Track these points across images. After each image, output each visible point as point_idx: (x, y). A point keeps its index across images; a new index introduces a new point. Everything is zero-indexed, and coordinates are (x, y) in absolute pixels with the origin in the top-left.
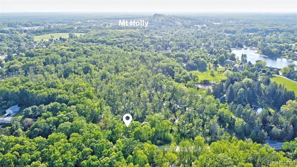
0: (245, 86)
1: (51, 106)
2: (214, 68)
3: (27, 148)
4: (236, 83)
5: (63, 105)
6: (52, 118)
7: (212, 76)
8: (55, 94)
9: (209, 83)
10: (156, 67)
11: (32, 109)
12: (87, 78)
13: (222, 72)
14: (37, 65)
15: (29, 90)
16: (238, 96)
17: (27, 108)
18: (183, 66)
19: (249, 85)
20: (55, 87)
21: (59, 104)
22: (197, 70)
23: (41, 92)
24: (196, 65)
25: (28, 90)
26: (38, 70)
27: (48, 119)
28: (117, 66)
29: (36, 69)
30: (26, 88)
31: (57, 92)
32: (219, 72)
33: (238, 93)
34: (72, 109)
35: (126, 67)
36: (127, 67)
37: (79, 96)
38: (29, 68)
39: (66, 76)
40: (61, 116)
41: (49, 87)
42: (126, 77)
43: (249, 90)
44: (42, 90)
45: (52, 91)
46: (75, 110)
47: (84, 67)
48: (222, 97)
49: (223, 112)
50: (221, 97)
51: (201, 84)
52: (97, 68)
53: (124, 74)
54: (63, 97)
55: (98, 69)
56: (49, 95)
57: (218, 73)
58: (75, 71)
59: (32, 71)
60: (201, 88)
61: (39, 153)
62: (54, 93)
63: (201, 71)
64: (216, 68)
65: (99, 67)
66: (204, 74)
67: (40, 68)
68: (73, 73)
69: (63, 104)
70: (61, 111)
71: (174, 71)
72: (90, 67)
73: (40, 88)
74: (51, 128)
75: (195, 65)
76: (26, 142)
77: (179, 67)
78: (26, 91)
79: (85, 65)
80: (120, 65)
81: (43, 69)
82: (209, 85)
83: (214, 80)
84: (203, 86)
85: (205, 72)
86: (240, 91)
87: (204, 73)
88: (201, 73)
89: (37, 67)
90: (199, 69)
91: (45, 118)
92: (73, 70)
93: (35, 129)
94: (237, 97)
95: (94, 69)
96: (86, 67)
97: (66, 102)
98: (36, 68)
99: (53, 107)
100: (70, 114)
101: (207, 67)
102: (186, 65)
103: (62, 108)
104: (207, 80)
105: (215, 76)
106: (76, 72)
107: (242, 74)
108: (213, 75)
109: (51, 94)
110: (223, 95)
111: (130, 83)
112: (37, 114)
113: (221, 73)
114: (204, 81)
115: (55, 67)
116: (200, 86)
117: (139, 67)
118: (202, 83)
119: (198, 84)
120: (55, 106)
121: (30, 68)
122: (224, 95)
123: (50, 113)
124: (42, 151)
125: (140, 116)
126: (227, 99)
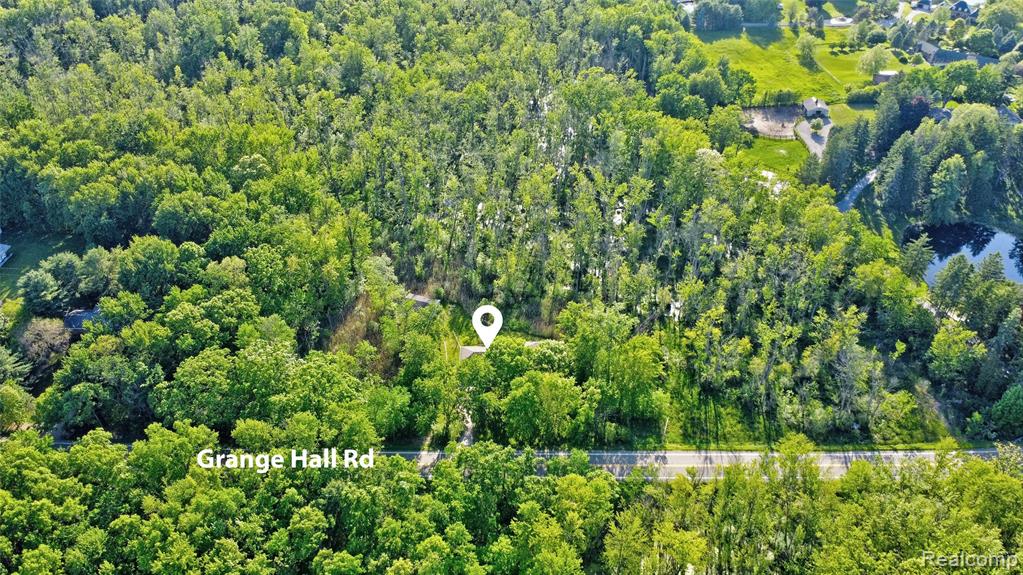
0: (970, 146)
1: (137, 261)
2: (813, 25)
3: (45, 517)
4: (927, 124)
5: (187, 250)
6: (143, 331)
7: (806, 70)
8: (150, 187)
9: (795, 105)
10: (573, 29)
11: (56, 273)
12: (283, 81)
13: (847, 49)
14: (67, 17)
15: (37, 167)
16: (934, 190)
17: (32, 273)
18: (683, 16)
19: (982, 137)
20: (148, 149)
21: (167, 245)
22: (744, 36)
23: (87, 179)
24: (737, 10)
25: (31, 166)
26: (74, 41)
27: (125, 332)
28: (405, 17)
29: (65, 37)
30: (24, 157)
31: (157, 178)
32: (836, 50)
33: (935, 175)
34: (227, 277)
35: (443, 27)
36: (447, 23)
37: (253, 205)
38: (31, 34)
39: (193, 72)
40: (180, 317)
41: (122, 148)
42: (449, 82)
43: (985, 161)
44: (94, 167)
45: (135, 172)
46: (243, 278)
47: (264, 25)
48: (859, 187)
49: (879, 281)
50: (854, 183)
51: (762, 107)
52: (322, 25)
53: (440, 68)
54: (186, 208)
55: (324, 32)
56: (125, 195)
57: (833, 53)
58: (227, 44)
59: (46, 45)
60: (765, 130)
61: (98, 535)
62: (144, 184)
63: (758, 38)
64: (820, 25)
65: (329, 20)
66: (773, 57)
67: (83, 29)
68: (222, 54)
69: (186, 245)
70: (184, 286)
71: (651, 48)
72: (292, 26)
73: (82, 158)
74: (145, 382)
75: (732, 11)
76: (36, 475)
77: (670, 28)
78: (25, 170)
79: (270, 14)
80: (418, 17)
81: (93, 33)
82: (797, 115)
83: (817, 87)
84: (771, 123)
85: (777, 44)
86: (948, 169)
87: (773, 48)
88: (757, 47)
89: (68, 25)
90: (750, 32)
91: (116, 324)
92: (219, 39)
93: (76, 389)
94: (927, 192)
95: (311, 34)
96: (272, 22)
97: (200, 232)
98: (62, 32)
99: (145, 266)
100: (220, 304)
101: (780, 18)
102: (697, 12)
103: (185, 266)
104: (789, 95)
105: (820, 65)
106: (236, 48)
107: (948, 73)
108: (808, 62)
109: (131, 189)
110: (864, 174)
111: (468, 121)
112: (82, 285)
113: (845, 53)
114: (779, 96)
115: (143, 26)
116: (759, 122)
117: (502, 28)
118: (769, 106)
119: (750, 108)
120: (150, 258)
121: (38, 31)
122: (868, 177)
123: (135, 301)
124: (112, 524)
125: (518, 288)
126: (880, 197)
